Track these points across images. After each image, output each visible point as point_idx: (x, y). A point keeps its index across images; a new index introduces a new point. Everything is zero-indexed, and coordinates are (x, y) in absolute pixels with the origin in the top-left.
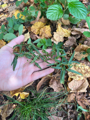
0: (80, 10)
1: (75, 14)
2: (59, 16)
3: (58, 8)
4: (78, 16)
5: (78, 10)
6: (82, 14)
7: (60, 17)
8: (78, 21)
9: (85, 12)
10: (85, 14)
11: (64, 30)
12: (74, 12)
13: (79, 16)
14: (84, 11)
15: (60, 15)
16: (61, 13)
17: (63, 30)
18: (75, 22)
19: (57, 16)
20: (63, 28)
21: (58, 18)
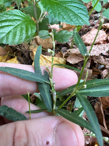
0: (71, 8)
1: (63, 18)
2: (27, 31)
3: (20, 16)
4: (72, 20)
5: (66, 8)
6: (79, 15)
7: (30, 33)
8: (70, 35)
9: (83, 10)
10: (84, 13)
11: (49, 59)
12: (59, 13)
13: (74, 20)
14: (81, 9)
15: (30, 29)
16: (32, 25)
17: (47, 58)
18: (64, 38)
19: (24, 32)
20: (45, 56)
21: (27, 37)
